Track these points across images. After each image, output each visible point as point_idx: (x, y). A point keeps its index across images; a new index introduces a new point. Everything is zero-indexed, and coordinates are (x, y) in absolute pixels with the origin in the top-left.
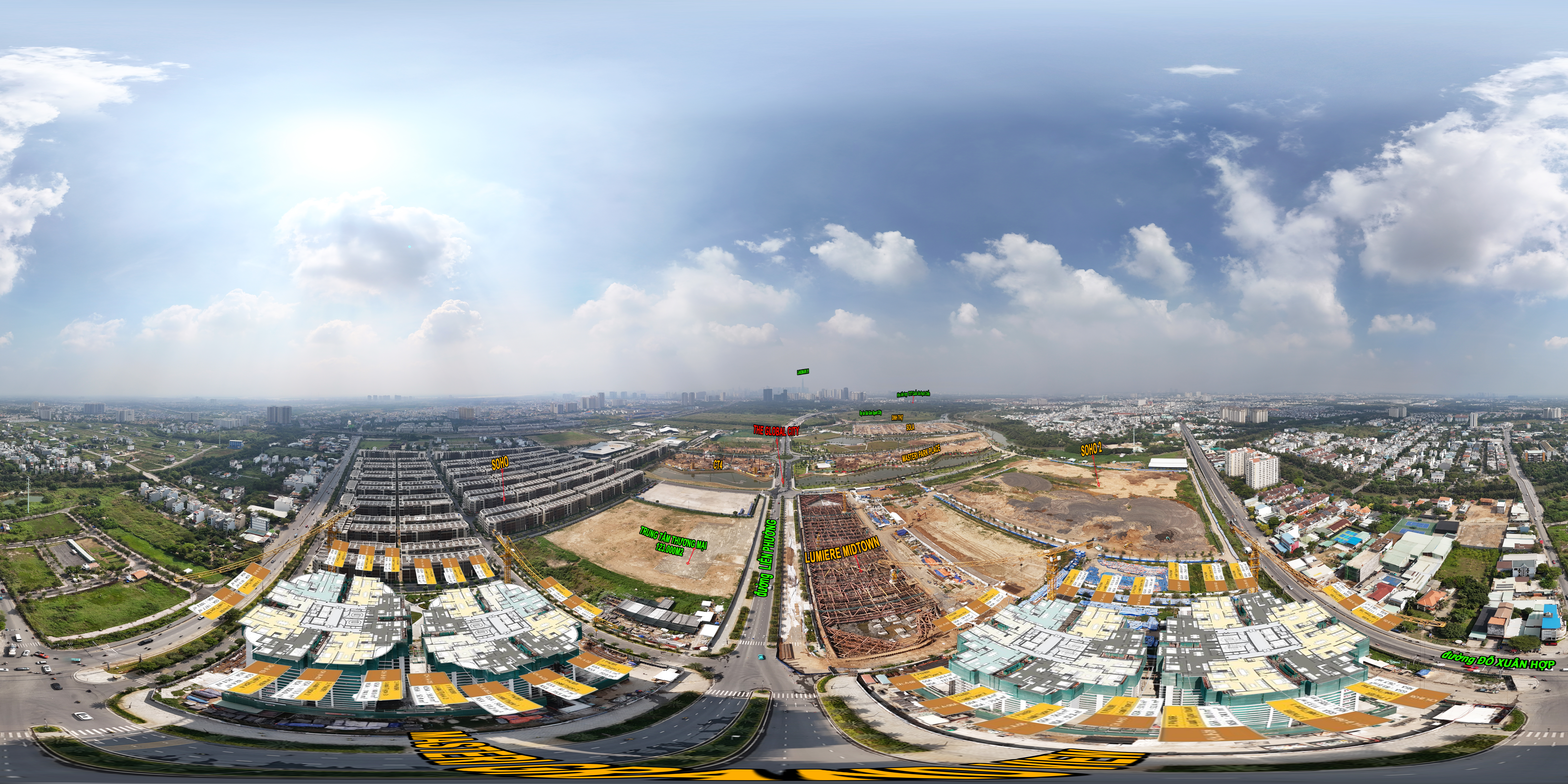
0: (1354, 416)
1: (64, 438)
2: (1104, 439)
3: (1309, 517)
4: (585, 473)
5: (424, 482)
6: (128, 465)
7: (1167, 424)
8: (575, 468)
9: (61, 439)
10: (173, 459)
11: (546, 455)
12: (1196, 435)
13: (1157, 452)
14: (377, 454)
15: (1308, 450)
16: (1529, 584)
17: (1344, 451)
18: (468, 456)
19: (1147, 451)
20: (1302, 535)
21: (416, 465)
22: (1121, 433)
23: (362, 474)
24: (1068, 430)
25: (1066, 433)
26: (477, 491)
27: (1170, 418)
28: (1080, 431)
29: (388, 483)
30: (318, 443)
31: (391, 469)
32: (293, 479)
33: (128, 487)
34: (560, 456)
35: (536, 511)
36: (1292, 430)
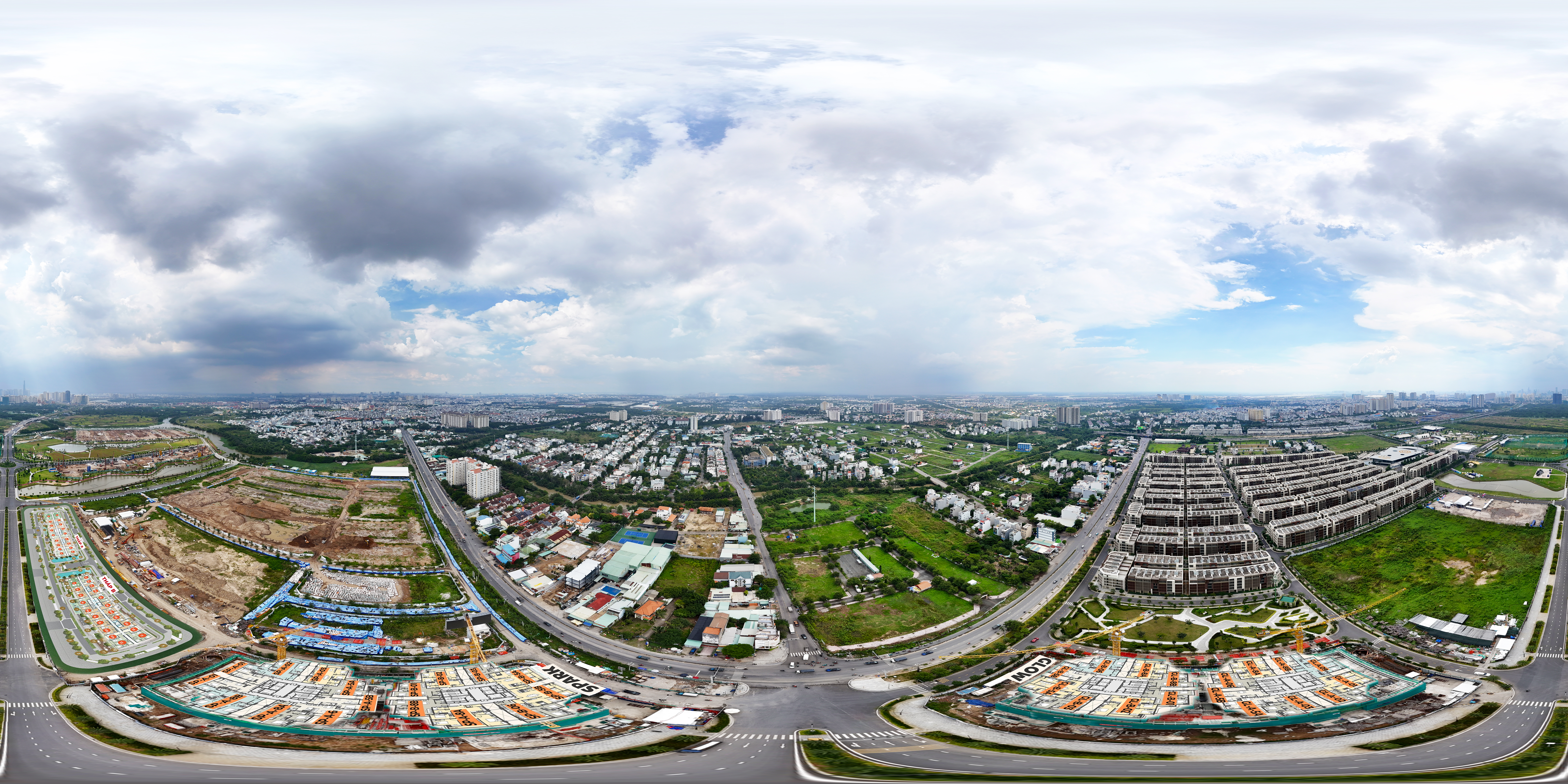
0: (574, 420)
1: (853, 441)
2: (327, 446)
3: (530, 528)
4: (1375, 481)
5: (1212, 490)
6: (915, 469)
7: (390, 430)
8: (1364, 476)
9: (849, 442)
10: (960, 463)
11: (1336, 461)
12: (417, 441)
13: (379, 460)
14: (1166, 459)
15: (528, 458)
16: (745, 594)
17: (562, 458)
18: (1258, 461)
19: (369, 460)
20: (522, 546)
21: (1204, 471)
22: (343, 439)
23: (1150, 480)
24: (290, 436)
25: (288, 440)
26: (1266, 501)
27: (391, 423)
28: (303, 438)
29: (1176, 491)
30: (1106, 446)
31: (1179, 476)
32: (1082, 487)
33: (915, 493)
34: (1350, 463)
35: (1326, 523)
36: (514, 436)
